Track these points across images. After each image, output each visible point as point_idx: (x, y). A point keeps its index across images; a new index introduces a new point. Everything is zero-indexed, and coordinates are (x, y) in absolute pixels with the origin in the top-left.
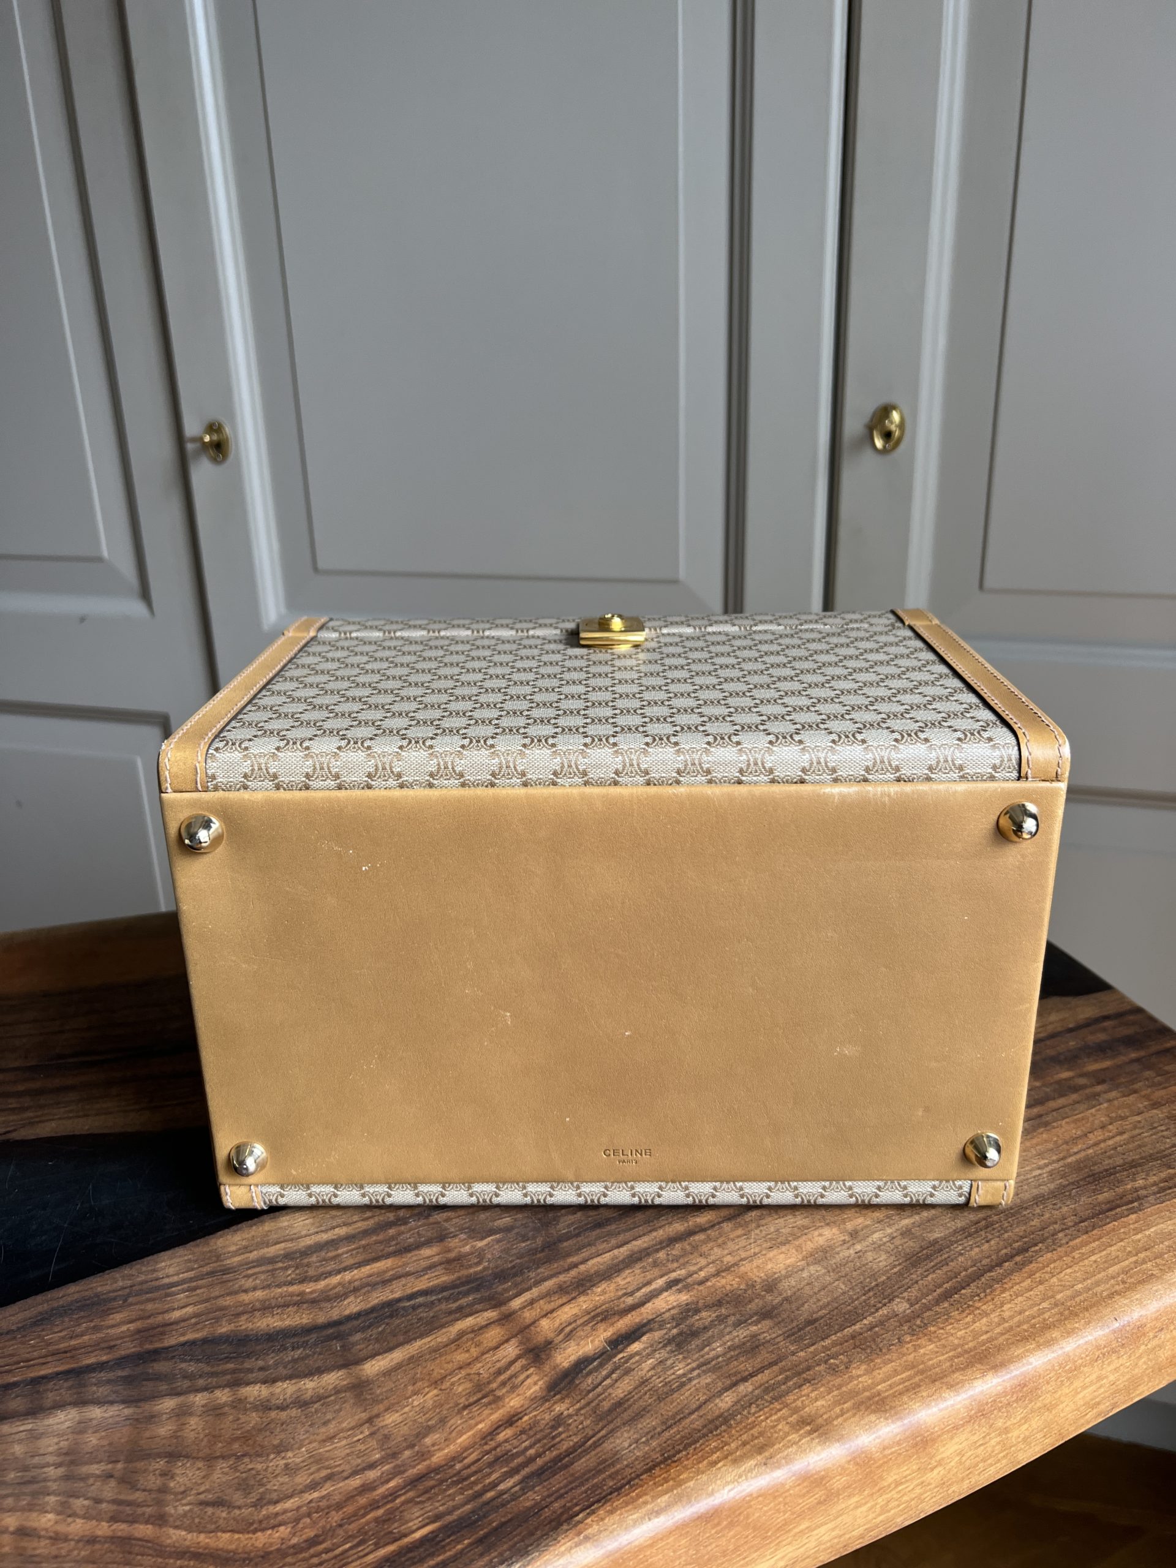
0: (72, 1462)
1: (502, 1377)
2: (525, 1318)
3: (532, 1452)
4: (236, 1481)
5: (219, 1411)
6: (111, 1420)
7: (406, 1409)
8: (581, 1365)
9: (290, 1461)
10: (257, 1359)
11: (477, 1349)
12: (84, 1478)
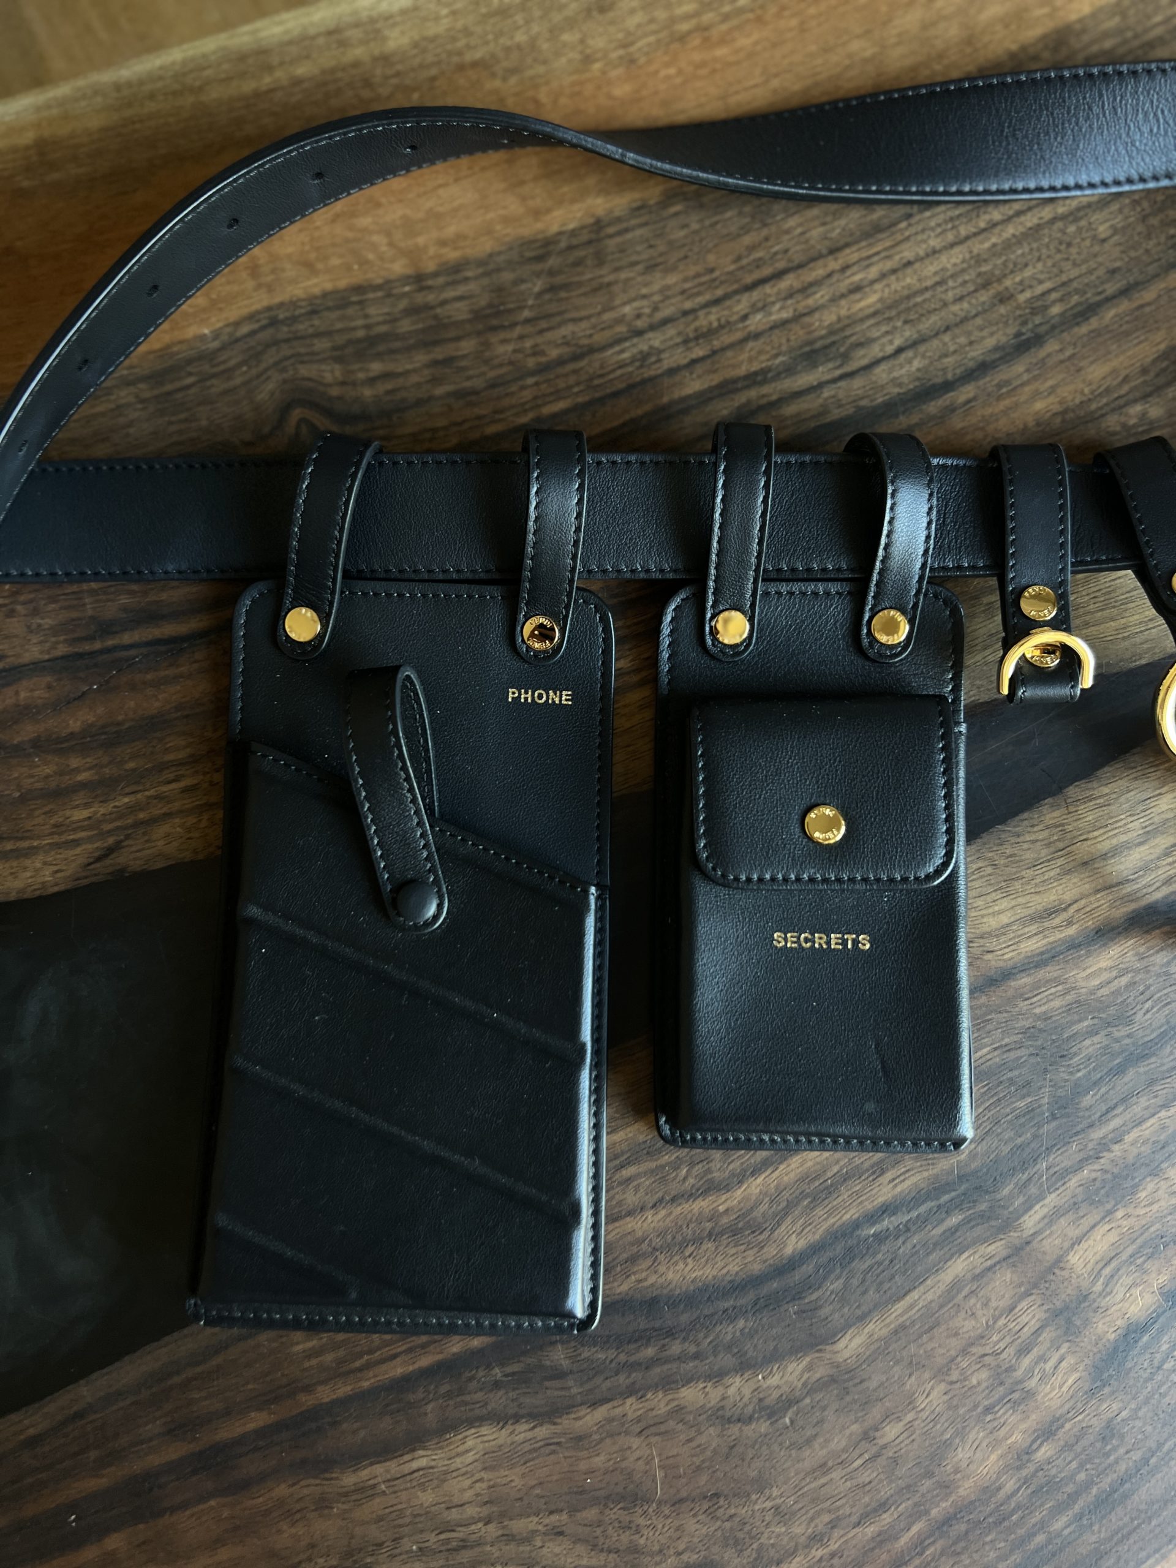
0: (503, 1515)
1: (1026, 1362)
2: (1044, 1253)
3: (1082, 1476)
4: (719, 1533)
5: (663, 1428)
6: (527, 1447)
7: (910, 1416)
8: (1133, 1333)
9: (779, 1501)
10: (685, 1339)
11: (985, 1312)
12: (528, 1539)
